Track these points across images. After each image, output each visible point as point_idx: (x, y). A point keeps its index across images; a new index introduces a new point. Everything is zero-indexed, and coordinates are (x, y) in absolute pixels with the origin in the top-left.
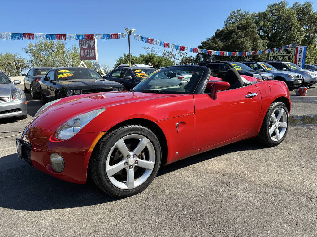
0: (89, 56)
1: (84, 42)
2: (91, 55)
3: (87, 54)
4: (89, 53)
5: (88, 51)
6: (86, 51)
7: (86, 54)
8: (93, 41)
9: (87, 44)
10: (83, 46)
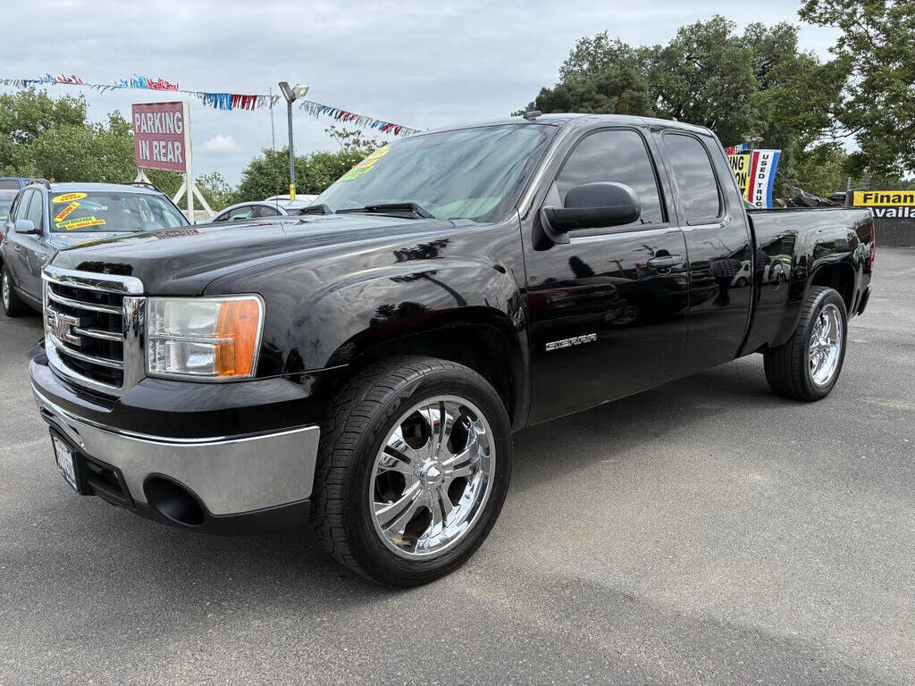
0: (164, 159)
1: (149, 115)
2: (170, 156)
3: (159, 152)
4: (163, 151)
5: (163, 143)
6: (155, 143)
7: (156, 151)
8: (178, 114)
9: (157, 123)
10: (144, 127)
